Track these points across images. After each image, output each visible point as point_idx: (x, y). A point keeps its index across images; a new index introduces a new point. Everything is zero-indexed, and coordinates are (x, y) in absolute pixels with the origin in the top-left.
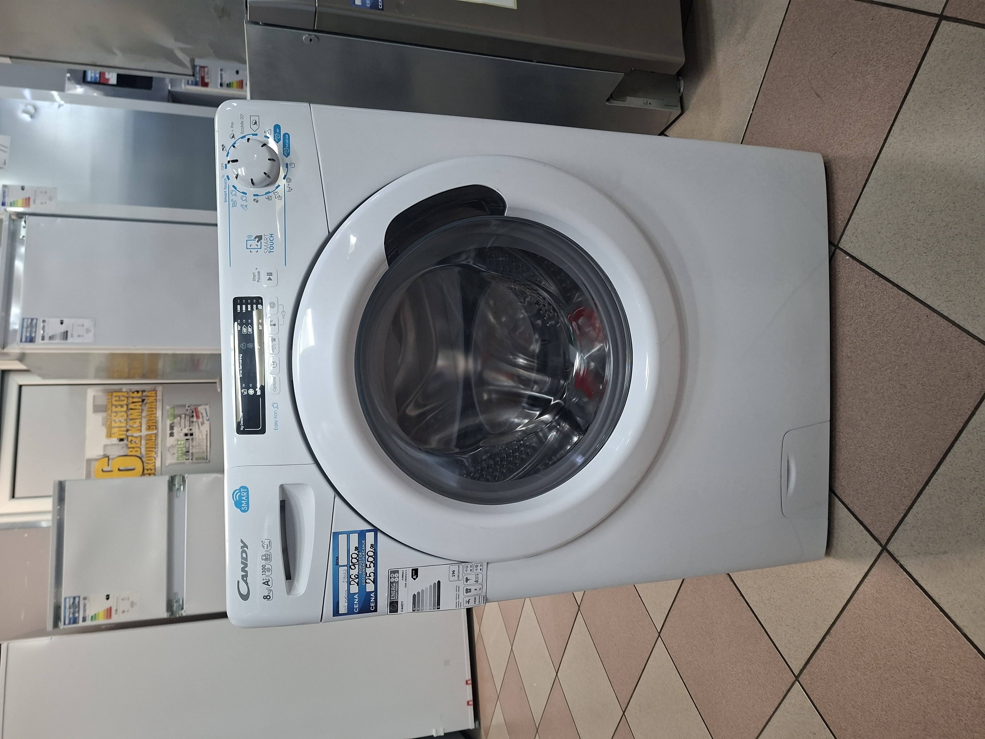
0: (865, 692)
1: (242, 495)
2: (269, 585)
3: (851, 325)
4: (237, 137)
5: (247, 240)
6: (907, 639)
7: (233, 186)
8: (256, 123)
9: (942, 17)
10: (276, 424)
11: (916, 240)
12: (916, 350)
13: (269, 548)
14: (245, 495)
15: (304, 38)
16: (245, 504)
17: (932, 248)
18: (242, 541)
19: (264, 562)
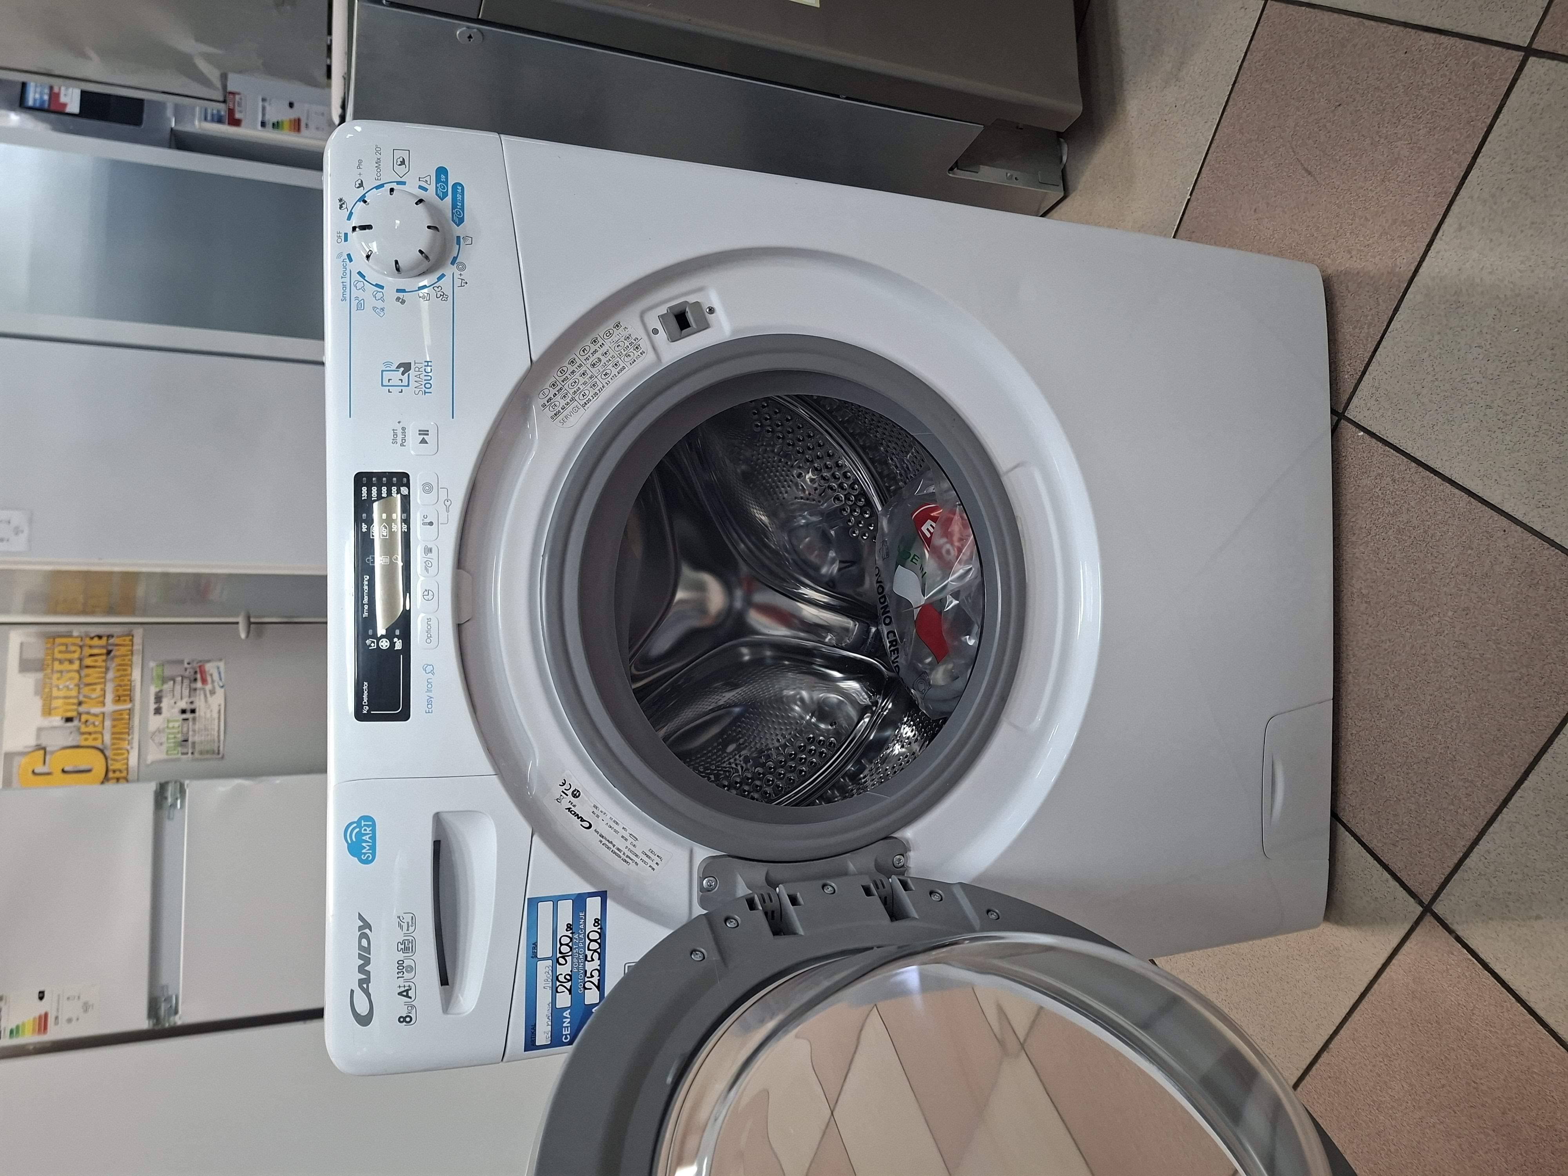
0: (1393, 1148)
1: (363, 832)
2: (410, 998)
3: (1367, 543)
4: (366, 186)
5: (382, 371)
6: (1470, 1060)
7: (360, 273)
8: (403, 163)
9: (1529, 51)
10: (429, 702)
11: (1484, 408)
12: (1484, 585)
13: (411, 929)
14: (368, 832)
15: (458, 33)
16: (368, 848)
17: (1514, 420)
18: (361, 917)
19: (401, 956)
